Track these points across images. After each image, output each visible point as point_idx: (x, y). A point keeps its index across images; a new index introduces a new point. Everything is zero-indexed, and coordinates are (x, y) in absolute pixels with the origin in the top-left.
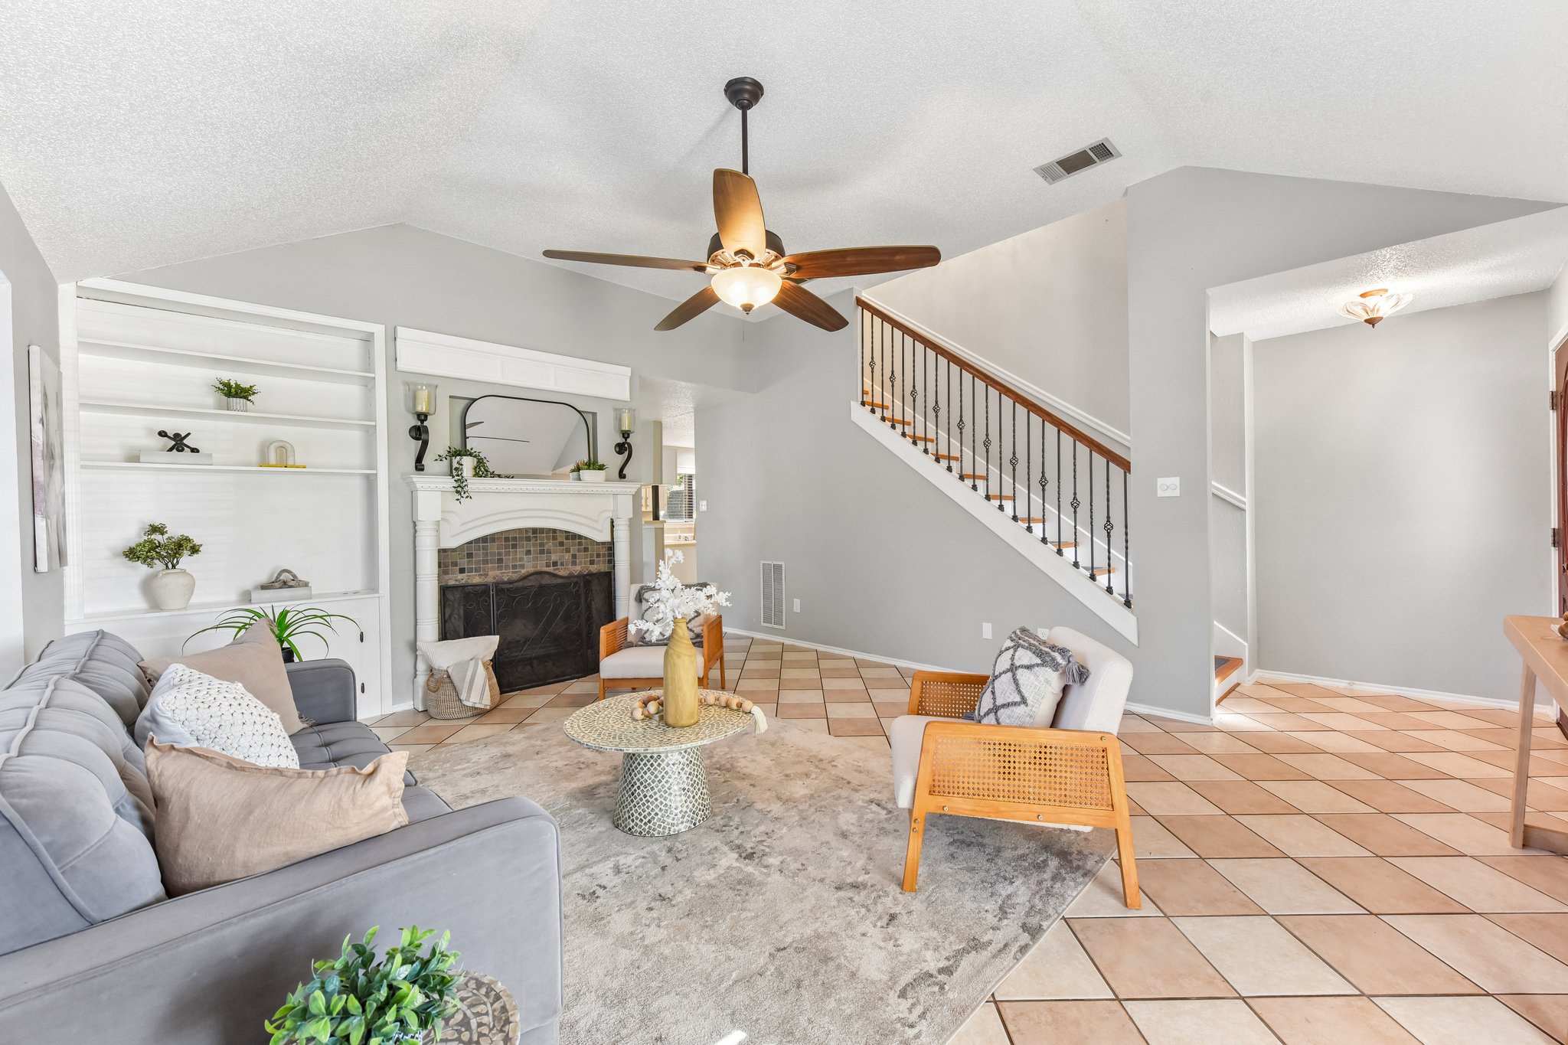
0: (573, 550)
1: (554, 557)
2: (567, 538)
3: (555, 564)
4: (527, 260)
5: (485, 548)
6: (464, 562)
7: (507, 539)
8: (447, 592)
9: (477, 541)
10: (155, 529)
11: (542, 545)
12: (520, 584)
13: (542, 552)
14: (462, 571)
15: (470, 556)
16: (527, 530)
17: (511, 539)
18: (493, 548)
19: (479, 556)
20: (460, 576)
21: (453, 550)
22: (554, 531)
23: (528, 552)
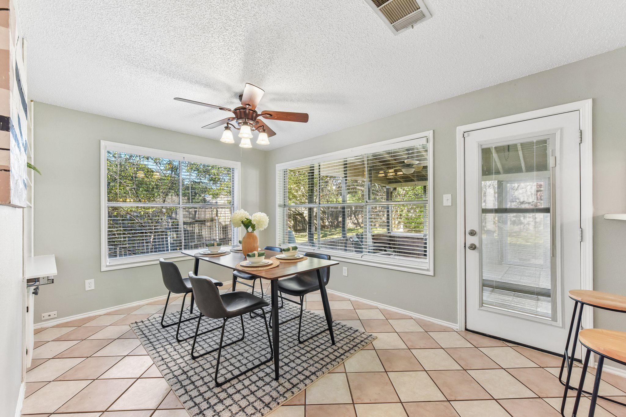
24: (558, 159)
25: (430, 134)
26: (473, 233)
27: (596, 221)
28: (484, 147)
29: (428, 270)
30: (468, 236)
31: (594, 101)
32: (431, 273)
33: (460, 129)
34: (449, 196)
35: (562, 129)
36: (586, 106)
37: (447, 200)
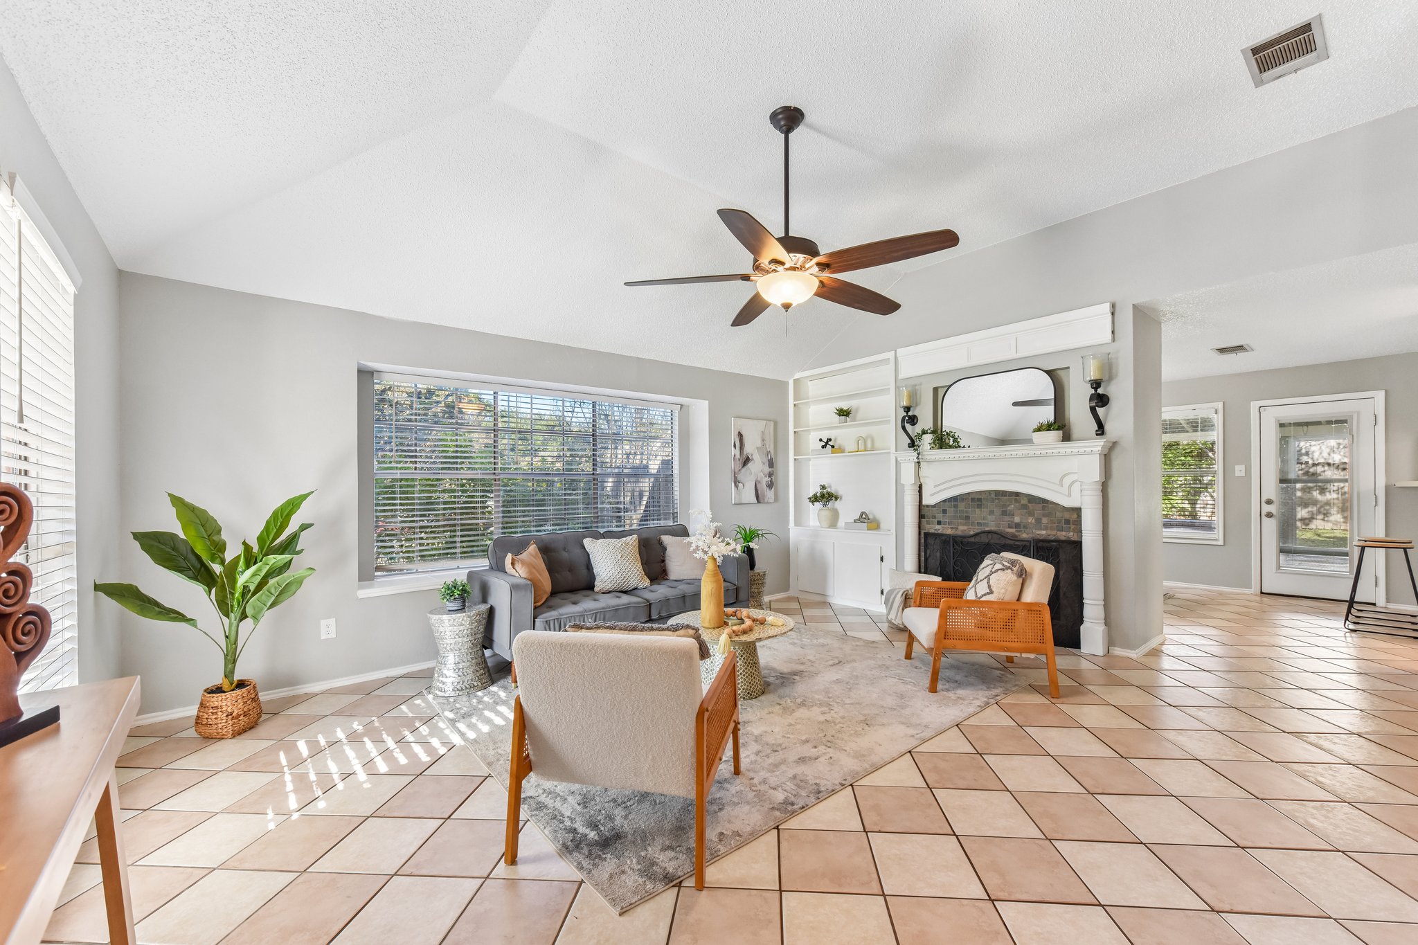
0: (1038, 513)
1: (1017, 519)
2: (1030, 501)
3: (1017, 526)
4: (995, 246)
5: (956, 506)
6: (940, 516)
7: (973, 500)
8: (929, 538)
9: (949, 500)
10: (823, 487)
11: (1004, 506)
12: (972, 540)
13: (1004, 513)
14: (939, 523)
15: (945, 511)
16: (990, 492)
17: (977, 499)
18: (962, 506)
19: (951, 512)
20: (938, 527)
21: (934, 506)
22: (1017, 494)
23: (992, 512)
24: (1355, 437)
25: (1220, 406)
26: (1269, 502)
27: (1388, 489)
28: (1281, 422)
29: (1216, 540)
30: (1264, 505)
31: (1386, 392)
32: (1221, 542)
33: (1255, 405)
34: (1242, 467)
35: (1358, 413)
36: (1380, 395)
37: (1239, 470)
